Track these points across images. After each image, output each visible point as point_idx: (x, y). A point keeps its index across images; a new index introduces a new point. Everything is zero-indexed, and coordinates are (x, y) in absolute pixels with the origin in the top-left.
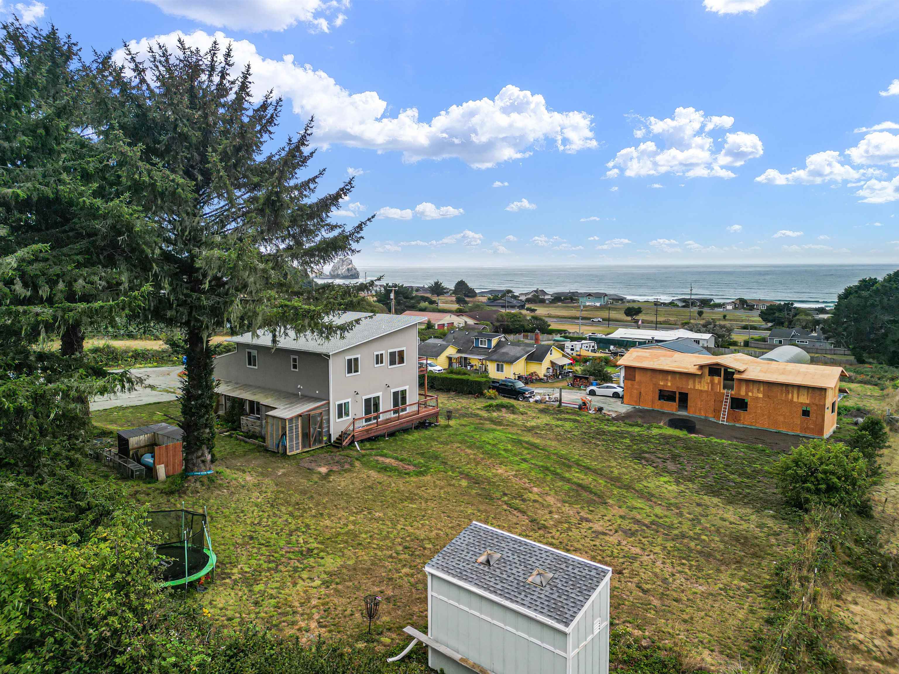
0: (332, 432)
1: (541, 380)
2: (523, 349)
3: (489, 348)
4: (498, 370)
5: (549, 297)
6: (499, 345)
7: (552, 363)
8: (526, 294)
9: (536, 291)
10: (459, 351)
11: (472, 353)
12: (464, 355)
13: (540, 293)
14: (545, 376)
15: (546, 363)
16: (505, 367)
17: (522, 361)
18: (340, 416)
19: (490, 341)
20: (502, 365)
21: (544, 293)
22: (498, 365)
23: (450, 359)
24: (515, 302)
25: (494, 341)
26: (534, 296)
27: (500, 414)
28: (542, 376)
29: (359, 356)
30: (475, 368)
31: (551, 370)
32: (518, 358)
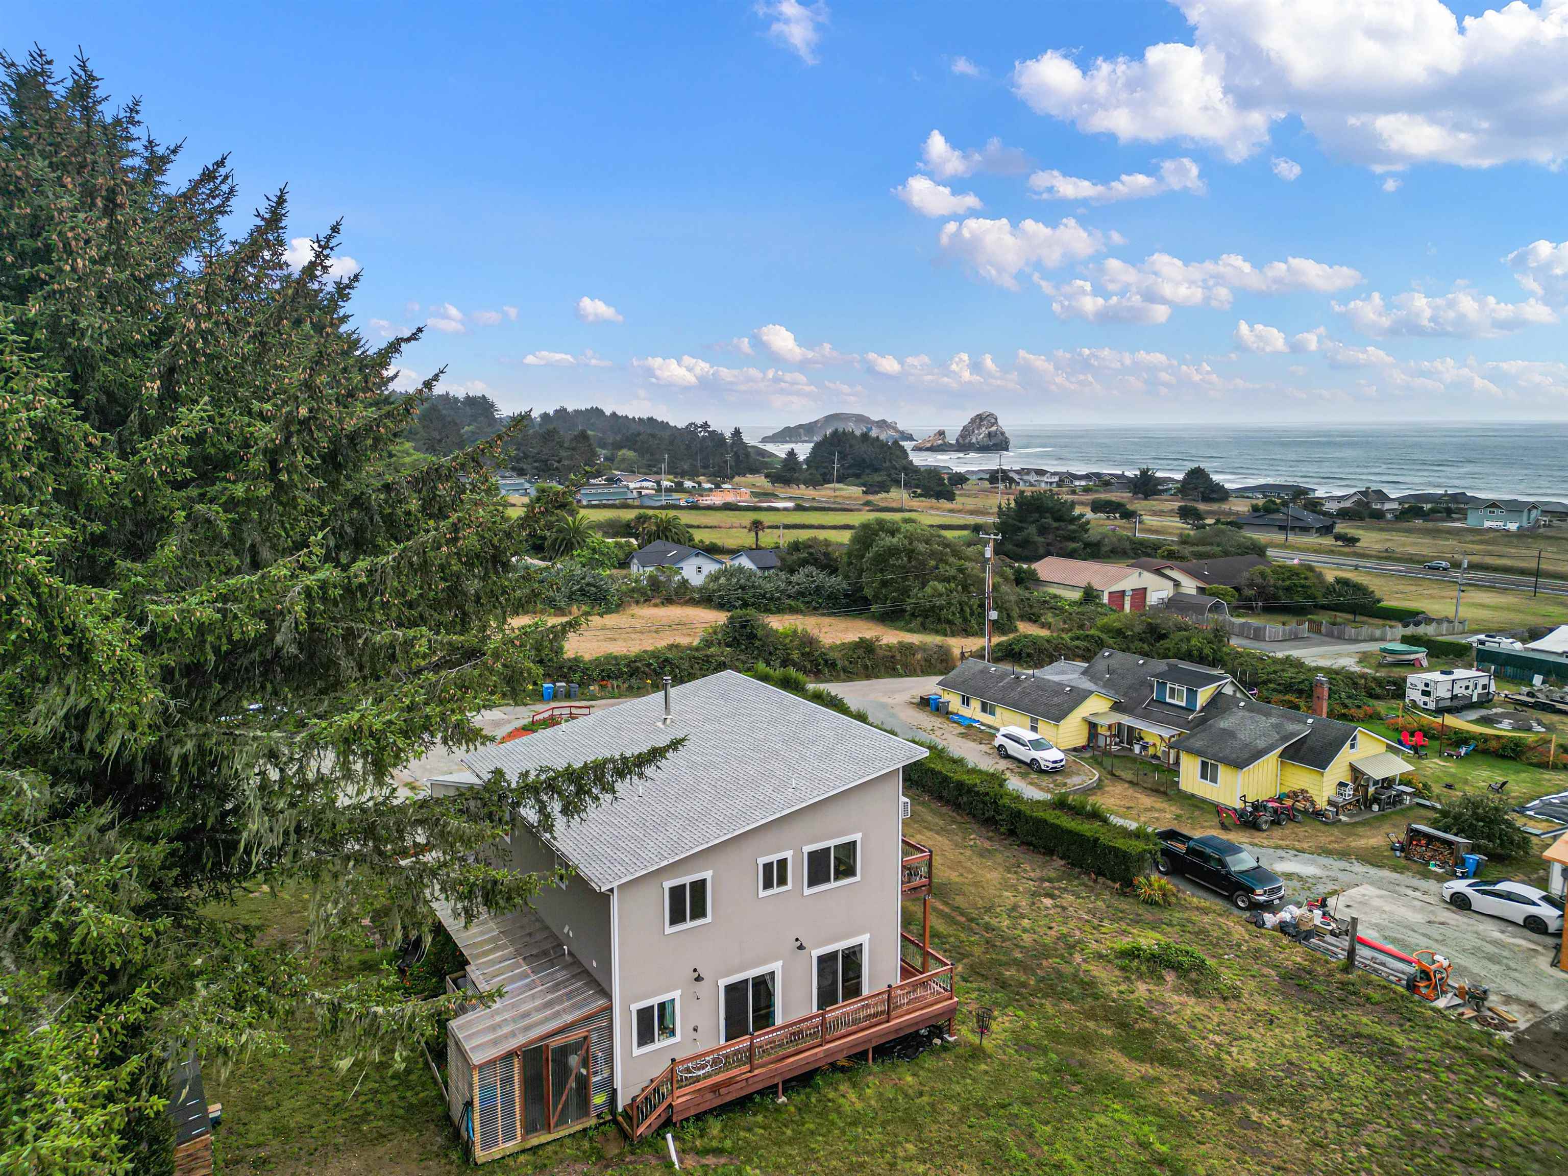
0: (618, 1083)
1: (1318, 814)
2: (1277, 727)
3: (1189, 709)
4: (1204, 776)
5: (1395, 506)
6: (1217, 703)
7: (1353, 769)
8: (1340, 499)
9: (1365, 493)
10: (1117, 707)
11: (1146, 716)
12: (1126, 720)
13: (1373, 497)
14: (1330, 803)
15: (1338, 770)
16: (1223, 772)
17: (1272, 758)
18: (645, 1037)
19: (1192, 694)
20: (1215, 767)
21: (1382, 496)
22: (1204, 764)
23: (1093, 727)
24: (1309, 518)
25: (1204, 695)
26: (1358, 503)
27: (1157, 991)
28: (1321, 803)
29: (707, 875)
30: (1151, 751)
31: (1349, 791)
32: (1259, 754)
